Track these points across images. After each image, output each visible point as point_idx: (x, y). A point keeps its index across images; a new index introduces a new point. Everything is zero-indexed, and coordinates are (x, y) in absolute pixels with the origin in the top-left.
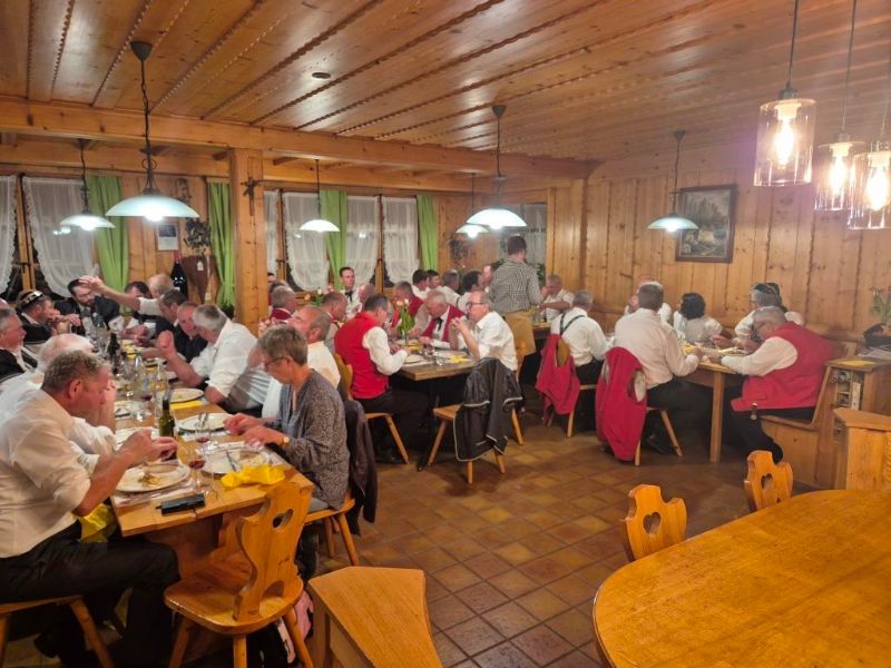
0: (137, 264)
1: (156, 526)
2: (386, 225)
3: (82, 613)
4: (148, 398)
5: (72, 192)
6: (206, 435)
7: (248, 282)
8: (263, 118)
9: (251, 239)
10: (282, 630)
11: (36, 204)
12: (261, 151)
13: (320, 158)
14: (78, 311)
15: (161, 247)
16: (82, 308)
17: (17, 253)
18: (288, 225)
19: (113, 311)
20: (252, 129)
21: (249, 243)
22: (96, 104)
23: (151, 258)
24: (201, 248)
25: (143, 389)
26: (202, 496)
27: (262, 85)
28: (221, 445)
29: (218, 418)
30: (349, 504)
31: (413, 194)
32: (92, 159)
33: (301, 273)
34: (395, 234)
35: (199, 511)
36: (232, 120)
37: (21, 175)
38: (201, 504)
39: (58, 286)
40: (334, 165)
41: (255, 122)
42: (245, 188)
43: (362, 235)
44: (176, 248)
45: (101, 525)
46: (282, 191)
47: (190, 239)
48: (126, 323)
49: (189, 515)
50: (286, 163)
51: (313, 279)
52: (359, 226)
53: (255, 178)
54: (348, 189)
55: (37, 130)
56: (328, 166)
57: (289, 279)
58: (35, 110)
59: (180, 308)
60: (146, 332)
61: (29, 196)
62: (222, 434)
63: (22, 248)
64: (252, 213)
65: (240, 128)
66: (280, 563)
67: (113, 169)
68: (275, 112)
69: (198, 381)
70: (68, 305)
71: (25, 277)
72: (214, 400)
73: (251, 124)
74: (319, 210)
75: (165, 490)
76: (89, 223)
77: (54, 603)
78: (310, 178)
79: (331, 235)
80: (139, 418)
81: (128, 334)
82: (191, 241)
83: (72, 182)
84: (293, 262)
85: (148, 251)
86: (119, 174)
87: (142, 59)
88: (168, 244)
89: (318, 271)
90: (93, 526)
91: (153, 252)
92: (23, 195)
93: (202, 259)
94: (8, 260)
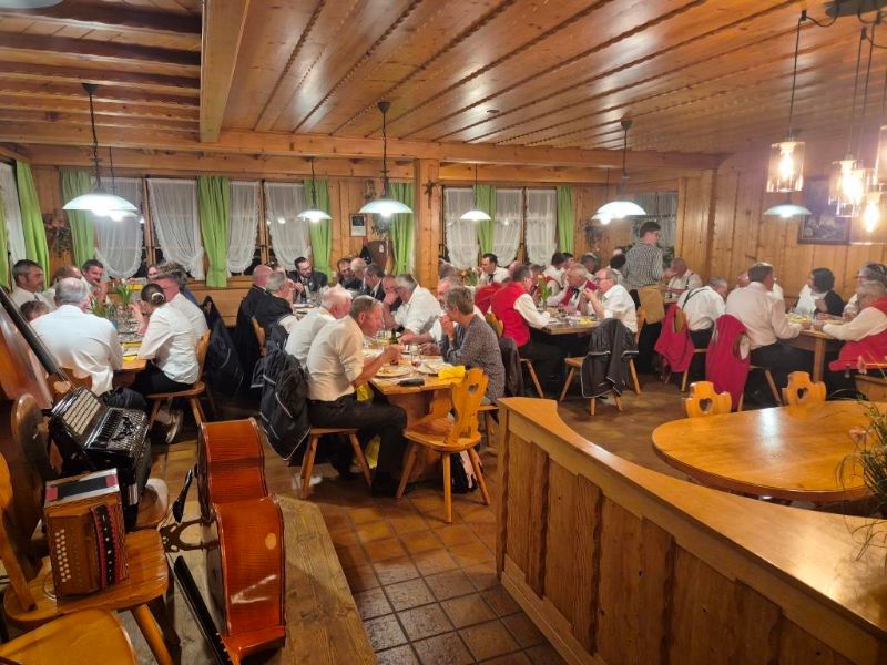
0: (337, 247)
2: (528, 213)
5: (295, 193)
7: (425, 260)
8: (442, 137)
9: (429, 227)
11: (272, 202)
15: (353, 235)
17: (258, 239)
18: (447, 215)
20: (433, 144)
23: (346, 241)
24: (383, 234)
26: (422, 380)
31: (553, 186)
32: (319, 168)
33: (456, 254)
34: (535, 222)
35: (422, 387)
37: (263, 181)
38: (422, 384)
41: (436, 139)
43: (506, 223)
44: (365, 235)
46: (444, 187)
47: (376, 227)
49: (416, 388)
51: (467, 260)
52: (505, 215)
53: (433, 181)
54: (498, 184)
55: (293, 153)
56: (482, 168)
61: (268, 196)
63: (262, 235)
65: (425, 144)
67: (325, 175)
71: (263, 255)
73: (433, 141)
74: (475, 202)
76: (316, 216)
78: (469, 176)
79: (482, 224)
83: (296, 185)
84: (450, 245)
85: (345, 237)
86: (329, 178)
87: (384, 113)
88: (358, 232)
89: (470, 254)
91: (348, 239)
92: (264, 195)
93: (383, 243)
94: (253, 242)
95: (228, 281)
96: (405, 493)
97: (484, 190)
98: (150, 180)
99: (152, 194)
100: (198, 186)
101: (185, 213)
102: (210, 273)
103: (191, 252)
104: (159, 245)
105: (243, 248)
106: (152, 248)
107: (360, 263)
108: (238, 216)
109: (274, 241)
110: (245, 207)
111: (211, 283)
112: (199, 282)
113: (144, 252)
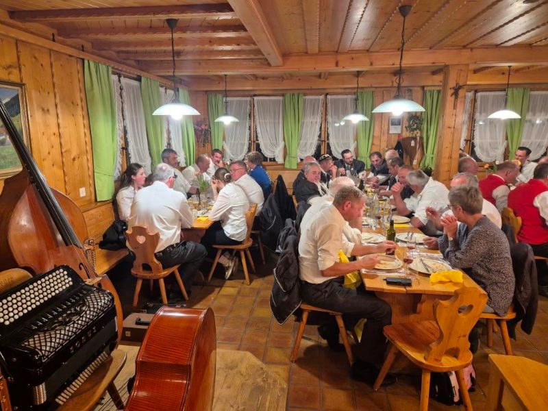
0: (376, 142)
1: (383, 289)
3: (341, 323)
4: (379, 218)
5: (349, 101)
6: (413, 245)
7: (446, 154)
8: (474, 41)
9: (452, 125)
10: (453, 379)
11: (332, 109)
12: (468, 65)
13: (513, 64)
14: (345, 167)
15: (391, 132)
16: (346, 165)
17: (320, 136)
18: (477, 116)
19: (361, 168)
20: (464, 50)
21: (449, 127)
22: (371, 50)
23: (385, 138)
24: (415, 132)
25: (377, 212)
26: (410, 280)
27: (480, 18)
28: (421, 253)
29: (420, 237)
30: (511, 315)
32: (363, 82)
33: (482, 148)
35: (408, 288)
36: (453, 46)
37: (327, 94)
38: (409, 285)
39: (336, 153)
40: (523, 68)
41: (468, 45)
42: (452, 91)
43: (538, 122)
44: (400, 132)
45: (354, 281)
46: (476, 91)
47: (410, 126)
48: (367, 175)
49: (402, 289)
50: (484, 72)
51: (492, 153)
52: (537, 114)
53: (461, 84)
54: (532, 87)
55: (340, 69)
56: (517, 70)
57: (473, 153)
58: (340, 58)
59: (400, 168)
60: (377, 181)
61: (329, 105)
62: (422, 246)
63: (323, 133)
64: (455, 107)
65: (455, 51)
66: (459, 337)
67: (372, 87)
68: (485, 35)
69: (408, 213)
70: (340, 163)
71: (322, 148)
72: (417, 226)
73: (464, 47)
74: (506, 103)
75: (389, 271)
76: (356, 119)
77: (329, 313)
78: (503, 80)
79: (511, 122)
80: (374, 228)
81: (369, 181)
82: (409, 128)
83: (349, 97)
84: (477, 141)
85: (384, 134)
86: (374, 89)
87: (404, 17)
88: (395, 130)
89: (497, 148)
90: (350, 280)
91: (386, 135)
92: (326, 104)
93: (415, 139)
94: (316, 138)
95: (298, 164)
96: (382, 385)
97: (518, 92)
98: (255, 98)
99: (256, 108)
100: (285, 100)
101: (275, 119)
102: (287, 159)
103: (276, 145)
104: (258, 140)
105: (309, 142)
106: (254, 142)
107: (394, 153)
108: (308, 120)
109: (330, 137)
110: (313, 114)
111: (287, 166)
112: (280, 165)
113: (250, 144)
